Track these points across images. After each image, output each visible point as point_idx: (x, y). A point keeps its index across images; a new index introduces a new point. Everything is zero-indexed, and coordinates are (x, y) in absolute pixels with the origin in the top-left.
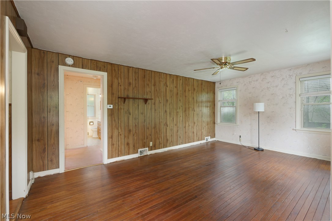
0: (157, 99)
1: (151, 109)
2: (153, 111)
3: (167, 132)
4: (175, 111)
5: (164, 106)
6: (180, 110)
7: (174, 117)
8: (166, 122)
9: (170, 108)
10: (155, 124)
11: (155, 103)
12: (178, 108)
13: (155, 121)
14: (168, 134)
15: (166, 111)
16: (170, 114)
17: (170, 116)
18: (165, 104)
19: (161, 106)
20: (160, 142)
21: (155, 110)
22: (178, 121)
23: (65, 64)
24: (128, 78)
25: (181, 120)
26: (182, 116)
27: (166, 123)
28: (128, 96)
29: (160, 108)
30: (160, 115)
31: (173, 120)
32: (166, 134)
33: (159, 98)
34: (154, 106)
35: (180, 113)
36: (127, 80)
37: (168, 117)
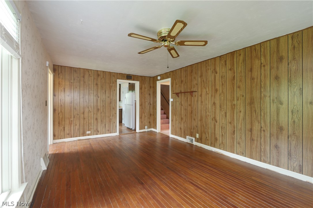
0: (204, 90)
1: (197, 101)
2: (199, 103)
3: (216, 129)
4: (229, 104)
5: (212, 98)
6: (239, 102)
7: (228, 111)
8: (215, 116)
9: (220, 99)
10: (201, 117)
11: (201, 95)
12: (236, 99)
13: (201, 113)
14: (217, 132)
15: (214, 103)
16: (220, 107)
17: (221, 110)
18: (213, 95)
19: (208, 97)
20: (206, 138)
21: (202, 102)
22: (235, 118)
23: (159, 80)
24: (181, 77)
25: (241, 118)
26: (242, 111)
27: (215, 118)
28: (181, 91)
29: (207, 99)
30: (207, 108)
31: (226, 116)
32: (215, 131)
33: (206, 88)
34: (200, 97)
35: (238, 107)
36: (180, 79)
37: (218, 111)
